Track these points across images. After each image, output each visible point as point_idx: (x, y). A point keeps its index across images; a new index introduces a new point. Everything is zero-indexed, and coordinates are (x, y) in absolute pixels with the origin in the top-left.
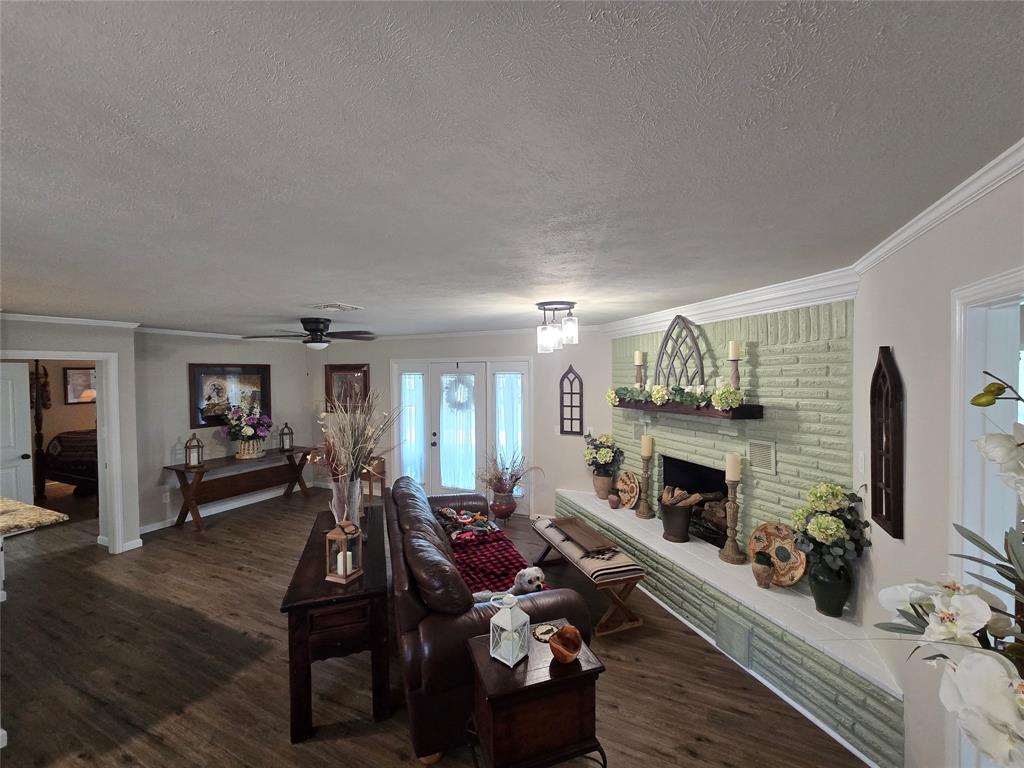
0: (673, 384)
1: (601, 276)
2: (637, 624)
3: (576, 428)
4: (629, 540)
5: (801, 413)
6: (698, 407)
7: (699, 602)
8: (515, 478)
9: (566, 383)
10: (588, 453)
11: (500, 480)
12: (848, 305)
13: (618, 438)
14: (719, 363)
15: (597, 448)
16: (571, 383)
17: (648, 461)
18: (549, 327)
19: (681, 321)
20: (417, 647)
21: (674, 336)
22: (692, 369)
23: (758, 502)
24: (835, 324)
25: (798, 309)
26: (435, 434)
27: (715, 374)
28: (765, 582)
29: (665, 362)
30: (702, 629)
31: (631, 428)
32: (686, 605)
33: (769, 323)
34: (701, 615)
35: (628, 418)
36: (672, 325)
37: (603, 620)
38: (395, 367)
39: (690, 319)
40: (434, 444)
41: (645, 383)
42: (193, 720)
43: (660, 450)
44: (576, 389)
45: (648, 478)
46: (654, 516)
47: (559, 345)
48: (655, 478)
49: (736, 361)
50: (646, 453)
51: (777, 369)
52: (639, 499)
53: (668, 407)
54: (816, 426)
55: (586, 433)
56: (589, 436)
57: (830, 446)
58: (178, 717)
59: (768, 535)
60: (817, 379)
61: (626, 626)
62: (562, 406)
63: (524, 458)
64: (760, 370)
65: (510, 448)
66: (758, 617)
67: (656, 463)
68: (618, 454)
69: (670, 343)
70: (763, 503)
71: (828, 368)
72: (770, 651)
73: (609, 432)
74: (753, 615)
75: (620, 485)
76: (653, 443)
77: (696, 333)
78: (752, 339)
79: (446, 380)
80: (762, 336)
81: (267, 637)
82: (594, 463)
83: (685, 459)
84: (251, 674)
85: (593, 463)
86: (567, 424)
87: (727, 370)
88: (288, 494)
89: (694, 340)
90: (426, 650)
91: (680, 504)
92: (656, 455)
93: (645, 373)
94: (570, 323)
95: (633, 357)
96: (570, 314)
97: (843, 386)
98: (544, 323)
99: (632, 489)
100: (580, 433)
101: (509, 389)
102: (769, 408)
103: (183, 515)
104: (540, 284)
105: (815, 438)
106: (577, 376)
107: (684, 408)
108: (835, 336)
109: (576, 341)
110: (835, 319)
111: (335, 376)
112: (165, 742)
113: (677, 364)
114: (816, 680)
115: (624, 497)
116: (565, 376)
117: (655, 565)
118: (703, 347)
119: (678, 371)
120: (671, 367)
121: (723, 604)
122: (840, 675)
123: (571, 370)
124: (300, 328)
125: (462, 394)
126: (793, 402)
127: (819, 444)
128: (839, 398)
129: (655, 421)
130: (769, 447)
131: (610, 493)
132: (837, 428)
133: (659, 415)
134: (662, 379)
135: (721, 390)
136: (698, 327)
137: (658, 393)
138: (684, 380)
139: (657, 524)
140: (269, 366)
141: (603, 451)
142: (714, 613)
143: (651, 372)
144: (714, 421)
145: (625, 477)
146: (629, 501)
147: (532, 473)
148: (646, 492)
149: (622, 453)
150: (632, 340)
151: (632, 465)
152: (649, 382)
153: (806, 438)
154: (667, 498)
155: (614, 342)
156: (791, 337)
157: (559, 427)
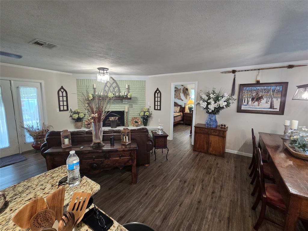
5: (138, 98)
6: (123, 98)
9: (60, 93)
12: (145, 81)
16: (62, 92)
23: (130, 115)
24: (143, 84)
33: (132, 82)
44: (64, 94)
53: (113, 98)
60: (140, 92)
62: (60, 101)
64: (130, 90)
69: (108, 83)
71: (142, 90)
75: (86, 123)
80: (130, 84)
86: (61, 107)
94: (107, 75)
105: (140, 102)
106: (65, 90)
107: (119, 98)
108: (143, 86)
113: (111, 88)
116: (60, 90)
123: (62, 88)
126: (137, 96)
130: (132, 104)
132: (143, 100)
145: (87, 120)
155: (77, 80)
156: (136, 85)
157: (59, 109)
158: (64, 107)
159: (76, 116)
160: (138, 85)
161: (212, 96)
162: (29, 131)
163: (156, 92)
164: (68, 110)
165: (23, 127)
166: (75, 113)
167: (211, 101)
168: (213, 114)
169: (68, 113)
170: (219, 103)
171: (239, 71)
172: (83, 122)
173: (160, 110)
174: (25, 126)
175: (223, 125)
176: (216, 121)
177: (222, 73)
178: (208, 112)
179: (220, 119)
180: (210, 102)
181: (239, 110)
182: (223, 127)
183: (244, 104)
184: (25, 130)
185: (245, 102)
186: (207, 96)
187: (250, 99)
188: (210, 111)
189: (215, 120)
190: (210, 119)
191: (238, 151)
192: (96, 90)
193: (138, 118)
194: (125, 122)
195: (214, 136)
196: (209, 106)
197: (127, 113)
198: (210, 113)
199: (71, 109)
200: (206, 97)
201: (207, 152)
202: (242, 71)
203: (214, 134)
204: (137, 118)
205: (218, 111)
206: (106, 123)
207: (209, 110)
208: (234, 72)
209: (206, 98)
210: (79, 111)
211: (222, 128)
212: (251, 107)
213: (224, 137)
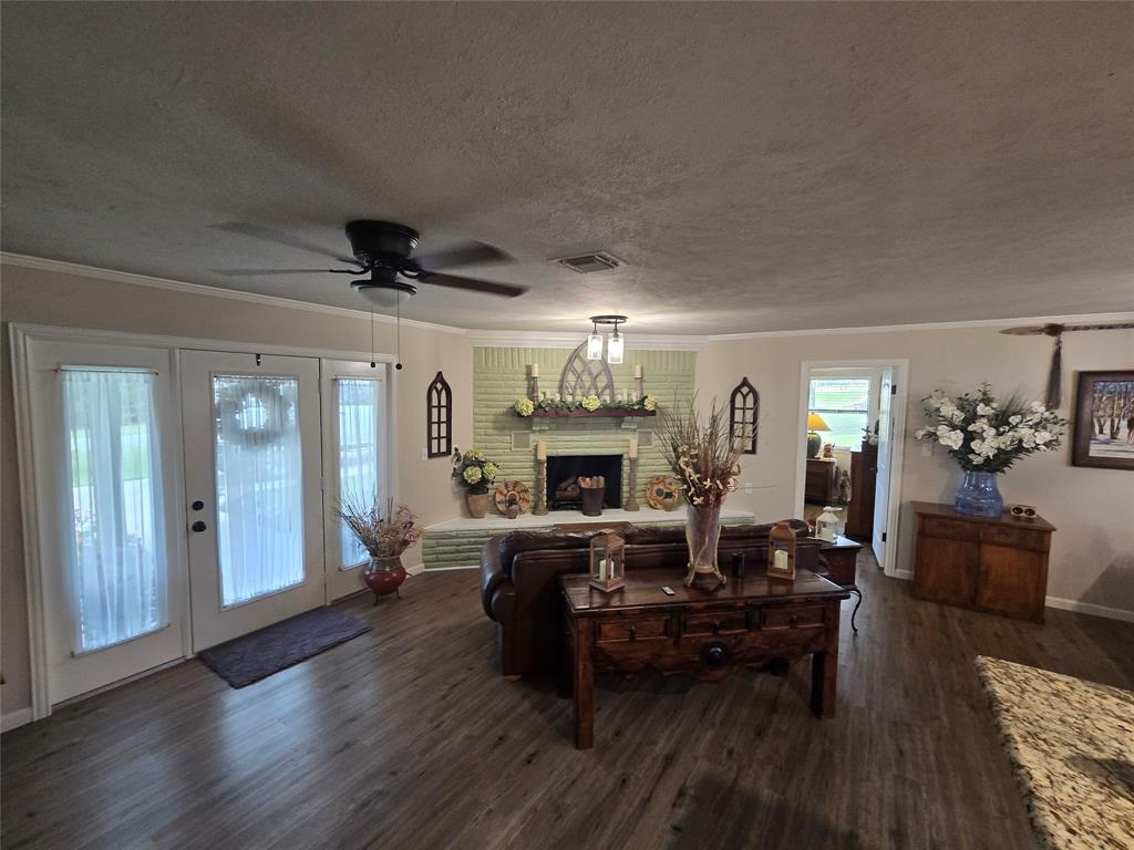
3: (444, 448)
5: (670, 410)
6: (632, 410)
9: (434, 395)
12: (694, 354)
13: (484, 451)
16: (439, 394)
17: (543, 464)
23: (643, 468)
24: (687, 362)
26: (198, 506)
29: (570, 376)
31: (509, 438)
35: (504, 429)
40: (199, 527)
44: (443, 401)
49: (640, 379)
53: (597, 412)
55: (453, 452)
62: (430, 423)
69: (577, 360)
75: (498, 497)
86: (435, 445)
99: (512, 497)
100: (447, 453)
106: (445, 384)
108: (687, 368)
113: (586, 378)
116: (433, 386)
119: (587, 384)
120: (579, 380)
123: (440, 377)
130: (651, 433)
138: (594, 391)
145: (503, 488)
148: (542, 492)
151: (511, 474)
155: (477, 350)
156: (664, 366)
157: (426, 450)
158: (440, 442)
159: (473, 474)
160: (670, 367)
161: (981, 409)
162: (354, 526)
163: (737, 390)
164: (449, 452)
165: (340, 514)
166: (469, 462)
167: (986, 427)
168: (988, 471)
169: (448, 464)
170: (1017, 435)
171: (1076, 328)
172: (491, 492)
173: (753, 451)
174: (345, 511)
175: (1024, 509)
176: (996, 495)
177: (1008, 332)
178: (967, 465)
179: (1011, 489)
180: (980, 431)
181: (1079, 458)
182: (1023, 514)
183: (1100, 437)
184: (343, 521)
185: (1101, 432)
186: (961, 408)
187: (1124, 423)
188: (977, 460)
189: (995, 490)
190: (977, 486)
191: (1080, 601)
192: (539, 384)
193: (667, 481)
194: (625, 495)
195: (999, 549)
196: (975, 445)
197: (633, 462)
198: (977, 468)
199: (456, 450)
200: (957, 413)
201: (972, 604)
202: (1087, 328)
203: (1002, 539)
204: (663, 481)
205: (1007, 462)
206: (558, 496)
207: (971, 456)
208: (1054, 330)
209: (959, 416)
210: (480, 456)
211: (1018, 519)
212: (1129, 448)
213: (1042, 552)
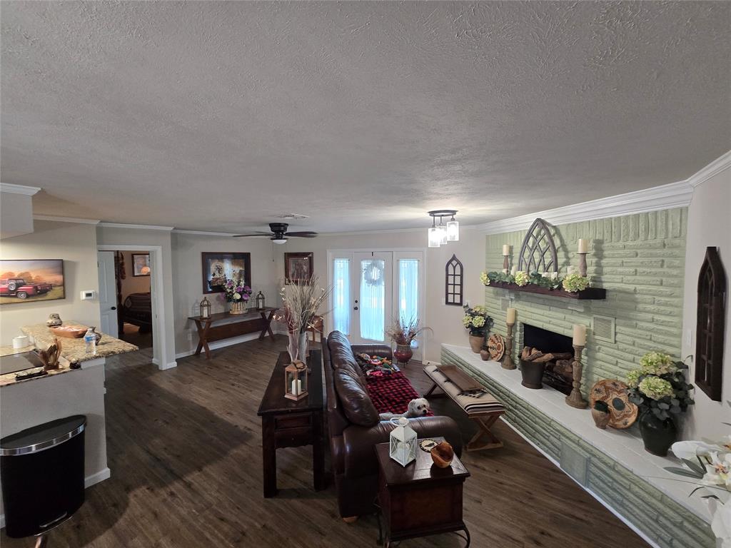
0: (532, 270)
1: (475, 194)
2: (499, 445)
3: (457, 300)
4: (495, 384)
5: (637, 296)
6: (552, 289)
7: (547, 434)
8: (412, 335)
9: (451, 267)
10: (466, 319)
11: (401, 335)
12: (683, 212)
13: (489, 309)
14: (570, 255)
15: (473, 315)
16: (454, 268)
17: (512, 327)
18: (437, 229)
19: (540, 223)
20: (342, 446)
21: (534, 233)
22: (548, 258)
23: (599, 363)
24: (670, 227)
25: (639, 215)
26: (356, 302)
27: (567, 263)
28: (602, 424)
29: (527, 253)
30: (550, 454)
31: (500, 302)
32: (538, 435)
33: (615, 225)
34: (548, 443)
35: (497, 294)
36: (533, 226)
37: (472, 441)
38: (330, 255)
39: (548, 221)
40: (356, 308)
41: (511, 269)
42: (207, 475)
43: (521, 319)
44: (458, 272)
45: (511, 340)
46: (515, 368)
47: (444, 242)
48: (517, 340)
49: (584, 254)
50: (510, 321)
51: (619, 261)
52: (504, 354)
53: (527, 287)
54: (651, 307)
55: (465, 304)
56: (467, 306)
57: (663, 324)
58: (199, 473)
59: (607, 389)
60: (653, 270)
61: (490, 446)
62: (447, 284)
63: (418, 320)
64: (604, 261)
65: (409, 314)
66: (594, 450)
67: (518, 328)
68: (489, 321)
69: (531, 239)
70: (603, 363)
71: (663, 261)
72: (604, 476)
73: (483, 304)
74: (591, 448)
75: (489, 344)
76: (516, 314)
77: (552, 232)
78: (599, 237)
79: (364, 264)
80: (607, 236)
81: (249, 429)
82: (471, 326)
83: (541, 327)
84: (240, 452)
85: (469, 326)
86: (450, 297)
87: (577, 261)
88: (262, 338)
89: (551, 237)
90: (348, 449)
91: (536, 361)
92: (518, 322)
93: (511, 261)
94: (453, 226)
95: (501, 249)
96: (453, 219)
97: (676, 276)
98: (434, 226)
99: (499, 348)
100: (461, 304)
101: (409, 272)
102: (611, 291)
103: (199, 349)
104: (430, 199)
105: (650, 316)
106: (459, 263)
107: (540, 289)
108: (670, 235)
109: (457, 239)
110: (670, 223)
111: (291, 260)
112: (192, 487)
113: (537, 255)
114: (640, 501)
115: (493, 352)
116: (450, 262)
117: (514, 404)
118: (557, 243)
119: (537, 260)
120: (532, 257)
121: (567, 438)
122: (661, 501)
123: (454, 258)
124: (268, 229)
125: (375, 274)
126: (631, 287)
127: (653, 321)
128: (671, 285)
129: (518, 298)
130: (610, 321)
131: (482, 349)
132: (669, 309)
133: (521, 293)
134: (524, 266)
135: (570, 276)
136: (554, 227)
137: (520, 277)
138: (541, 268)
139: (518, 374)
140: (249, 253)
141: (477, 318)
142: (560, 443)
143: (516, 261)
144: (564, 300)
145: (493, 338)
146: (497, 355)
147: (425, 331)
148: (510, 350)
149: (491, 320)
150: (501, 237)
151: (500, 330)
152: (513, 268)
153: (643, 315)
154: (525, 355)
155: (487, 237)
156: (631, 236)
157: (444, 299)
160: (640, 238)
197: (579, 349)
